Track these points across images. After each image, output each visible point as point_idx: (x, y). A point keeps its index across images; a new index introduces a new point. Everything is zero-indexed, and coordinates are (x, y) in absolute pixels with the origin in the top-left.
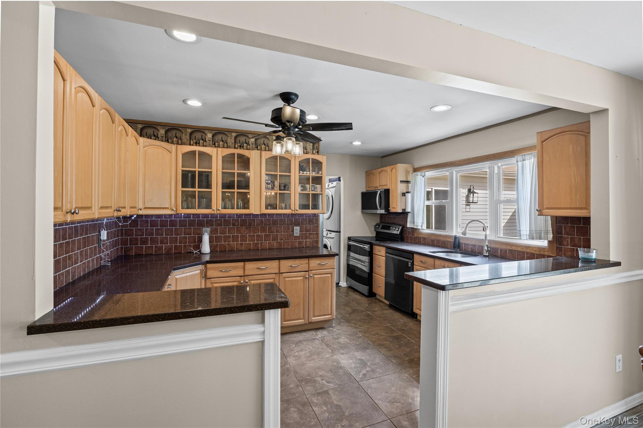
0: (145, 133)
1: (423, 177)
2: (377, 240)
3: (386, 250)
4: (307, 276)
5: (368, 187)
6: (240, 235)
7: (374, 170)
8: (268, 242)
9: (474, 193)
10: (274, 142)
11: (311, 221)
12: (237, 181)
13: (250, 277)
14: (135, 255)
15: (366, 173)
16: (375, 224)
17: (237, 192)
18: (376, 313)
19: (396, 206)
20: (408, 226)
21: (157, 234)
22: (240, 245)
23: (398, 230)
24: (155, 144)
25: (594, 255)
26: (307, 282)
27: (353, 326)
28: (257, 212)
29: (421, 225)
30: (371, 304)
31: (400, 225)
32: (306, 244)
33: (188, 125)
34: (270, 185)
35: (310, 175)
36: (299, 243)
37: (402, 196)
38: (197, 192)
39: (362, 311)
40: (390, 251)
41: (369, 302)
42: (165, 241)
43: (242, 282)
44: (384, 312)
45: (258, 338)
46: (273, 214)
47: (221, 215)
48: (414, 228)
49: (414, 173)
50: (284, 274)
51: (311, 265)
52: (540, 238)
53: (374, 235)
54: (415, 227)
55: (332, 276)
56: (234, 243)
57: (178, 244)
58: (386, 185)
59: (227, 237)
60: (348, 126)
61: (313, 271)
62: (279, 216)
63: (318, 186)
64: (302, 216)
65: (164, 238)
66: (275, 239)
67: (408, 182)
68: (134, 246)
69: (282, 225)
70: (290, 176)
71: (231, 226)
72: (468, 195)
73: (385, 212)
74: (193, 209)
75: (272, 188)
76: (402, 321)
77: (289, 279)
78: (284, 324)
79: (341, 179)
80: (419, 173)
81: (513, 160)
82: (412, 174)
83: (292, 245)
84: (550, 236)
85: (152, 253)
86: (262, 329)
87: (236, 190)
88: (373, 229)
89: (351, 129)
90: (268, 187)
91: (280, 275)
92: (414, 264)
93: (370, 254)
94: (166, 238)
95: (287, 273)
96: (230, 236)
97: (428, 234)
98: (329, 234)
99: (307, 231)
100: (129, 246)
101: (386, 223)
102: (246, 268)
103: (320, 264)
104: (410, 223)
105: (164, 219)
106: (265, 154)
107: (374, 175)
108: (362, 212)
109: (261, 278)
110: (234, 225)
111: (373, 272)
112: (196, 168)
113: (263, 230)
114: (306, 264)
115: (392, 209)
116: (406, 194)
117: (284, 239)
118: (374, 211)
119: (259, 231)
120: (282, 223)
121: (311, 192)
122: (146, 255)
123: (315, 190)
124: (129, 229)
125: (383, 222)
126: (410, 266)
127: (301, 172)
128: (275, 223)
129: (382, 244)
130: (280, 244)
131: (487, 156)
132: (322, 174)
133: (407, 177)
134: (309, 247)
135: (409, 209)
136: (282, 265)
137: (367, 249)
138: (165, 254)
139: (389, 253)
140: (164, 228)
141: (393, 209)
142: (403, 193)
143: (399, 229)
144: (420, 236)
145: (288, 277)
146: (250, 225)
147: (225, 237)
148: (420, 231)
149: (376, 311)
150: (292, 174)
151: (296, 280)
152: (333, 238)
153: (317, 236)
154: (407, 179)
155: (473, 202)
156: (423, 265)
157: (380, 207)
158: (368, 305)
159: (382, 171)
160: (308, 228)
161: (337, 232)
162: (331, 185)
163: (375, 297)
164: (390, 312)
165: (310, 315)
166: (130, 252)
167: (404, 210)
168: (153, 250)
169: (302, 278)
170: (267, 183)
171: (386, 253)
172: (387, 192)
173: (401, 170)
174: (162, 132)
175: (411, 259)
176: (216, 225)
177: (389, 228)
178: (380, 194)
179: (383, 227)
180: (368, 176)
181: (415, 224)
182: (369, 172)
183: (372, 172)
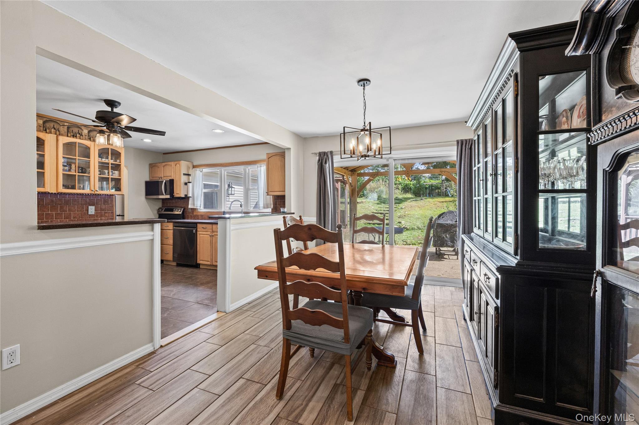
1: (201, 172)
3: (173, 225)
5: (152, 177)
7: (159, 163)
8: (60, 220)
9: (232, 187)
10: (98, 135)
11: (105, 202)
15: (149, 165)
16: (158, 208)
19: (180, 192)
20: (190, 206)
25: (286, 210)
28: (54, 191)
29: (200, 206)
31: (183, 207)
34: (67, 167)
35: (109, 162)
36: (95, 220)
37: (185, 185)
40: (176, 224)
45: (151, 238)
49: (193, 169)
52: (268, 208)
54: (195, 208)
58: (171, 176)
60: (162, 133)
62: (71, 197)
63: (117, 172)
64: (97, 197)
66: (68, 217)
67: (189, 175)
69: (75, 205)
70: (89, 161)
72: (228, 189)
73: (169, 197)
75: (69, 170)
80: (198, 169)
81: (255, 166)
84: (272, 206)
86: (153, 233)
88: (156, 212)
89: (164, 135)
90: (65, 169)
92: (198, 230)
97: (204, 212)
99: (101, 210)
101: (167, 207)
104: (191, 205)
106: (62, 139)
107: (158, 168)
108: (146, 198)
113: (54, 209)
115: (176, 194)
116: (188, 183)
117: (78, 218)
118: (158, 197)
119: (49, 210)
120: (76, 203)
121: (110, 177)
123: (114, 175)
125: (165, 206)
126: (194, 232)
127: (100, 159)
128: (67, 203)
131: (242, 162)
132: (120, 163)
133: (188, 171)
135: (190, 195)
139: (176, 227)
142: (185, 183)
143: (181, 210)
144: (199, 214)
148: (199, 210)
150: (92, 160)
153: (112, 214)
154: (188, 172)
155: (231, 194)
156: (204, 230)
157: (165, 193)
159: (166, 165)
160: (103, 207)
161: (121, 216)
167: (186, 195)
170: (64, 166)
171: (174, 226)
172: (172, 182)
173: (183, 166)
175: (195, 228)
177: (172, 210)
178: (165, 183)
179: (166, 210)
180: (152, 168)
181: (195, 205)
182: (154, 165)
183: (157, 164)
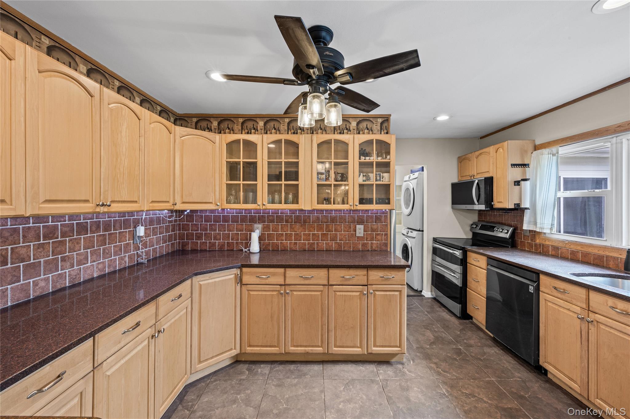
0: (199, 127)
1: (554, 155)
2: (473, 245)
3: (488, 261)
4: (365, 292)
5: (461, 177)
6: (293, 233)
7: (470, 153)
8: (326, 243)
11: (378, 219)
12: (284, 171)
13: (293, 288)
14: (191, 250)
15: (458, 159)
16: (471, 223)
17: (285, 185)
18: (472, 349)
19: (504, 200)
20: (525, 227)
21: (211, 229)
22: (294, 244)
23: (507, 233)
24: (195, 133)
26: (365, 300)
27: (434, 370)
28: (308, 208)
29: (549, 227)
30: (465, 331)
31: (511, 226)
32: (372, 247)
33: (239, 115)
34: (324, 175)
35: (373, 161)
36: (363, 245)
37: (515, 185)
38: (241, 185)
39: (450, 343)
40: (495, 263)
41: (461, 327)
42: (218, 237)
43: (282, 292)
44: (487, 350)
46: (331, 210)
47: (273, 211)
48: (535, 231)
49: (535, 152)
50: (335, 287)
51: (371, 278)
53: (470, 236)
54: (538, 230)
55: (400, 295)
56: (287, 242)
57: (230, 241)
58: (488, 172)
59: (280, 235)
60: (410, 60)
61: (374, 286)
62: (338, 213)
63: (386, 175)
64: (366, 213)
65: (217, 234)
66: (334, 239)
67: (524, 165)
68: (190, 241)
69: (342, 223)
70: (347, 163)
71: (284, 223)
73: (485, 208)
74: (238, 204)
75: (326, 179)
76: (519, 375)
77: (341, 293)
78: (335, 350)
79: (424, 168)
80: (545, 151)
82: (532, 153)
83: (353, 247)
85: (206, 249)
87: (283, 182)
88: (468, 228)
90: (322, 178)
91: (330, 287)
92: (540, 289)
93: (464, 263)
94: (219, 234)
95: (339, 285)
96: (283, 235)
97: (563, 241)
98: (410, 233)
99: (373, 230)
100: (186, 241)
101: (487, 222)
102: (287, 275)
103: (383, 277)
104: (529, 223)
105: (217, 214)
106: (317, 138)
107: (469, 161)
108: (452, 208)
109: (305, 289)
110: (287, 221)
111: (468, 287)
112: (240, 159)
113: (320, 228)
114: (364, 276)
115: (496, 204)
116: (522, 183)
117: (345, 240)
118: (469, 207)
119: (315, 229)
120: (342, 221)
121: (375, 183)
122: (201, 250)
123: (382, 179)
124: (185, 224)
125: (482, 221)
126: (532, 292)
127: (362, 158)
128: (333, 220)
129: (481, 251)
130: (340, 245)
132: (390, 159)
133: (522, 158)
134: (376, 251)
135: (526, 204)
136: (331, 275)
137: (458, 256)
138: (218, 251)
139: (491, 266)
140: (217, 223)
141: (499, 204)
142: (515, 182)
143: (508, 231)
144: (547, 243)
145: (340, 291)
146: (305, 222)
147: (278, 235)
148: (547, 235)
149: (471, 346)
150: (350, 160)
151: (350, 295)
152: (415, 238)
153: (385, 237)
154: (523, 160)
156: (559, 295)
157: (478, 201)
158: (459, 333)
159: (481, 154)
160: (375, 227)
161: (419, 231)
162: (412, 176)
163: (470, 320)
164: (495, 352)
165: (369, 343)
166: (187, 246)
167: (518, 205)
168: (207, 246)
169: (358, 294)
171: (488, 265)
172: (489, 181)
173: (513, 150)
174: (215, 124)
175: (536, 282)
176: (268, 222)
177: (492, 229)
178: (478, 184)
179: (483, 228)
180: (461, 163)
181: (538, 225)
182: (463, 158)
183: (467, 156)
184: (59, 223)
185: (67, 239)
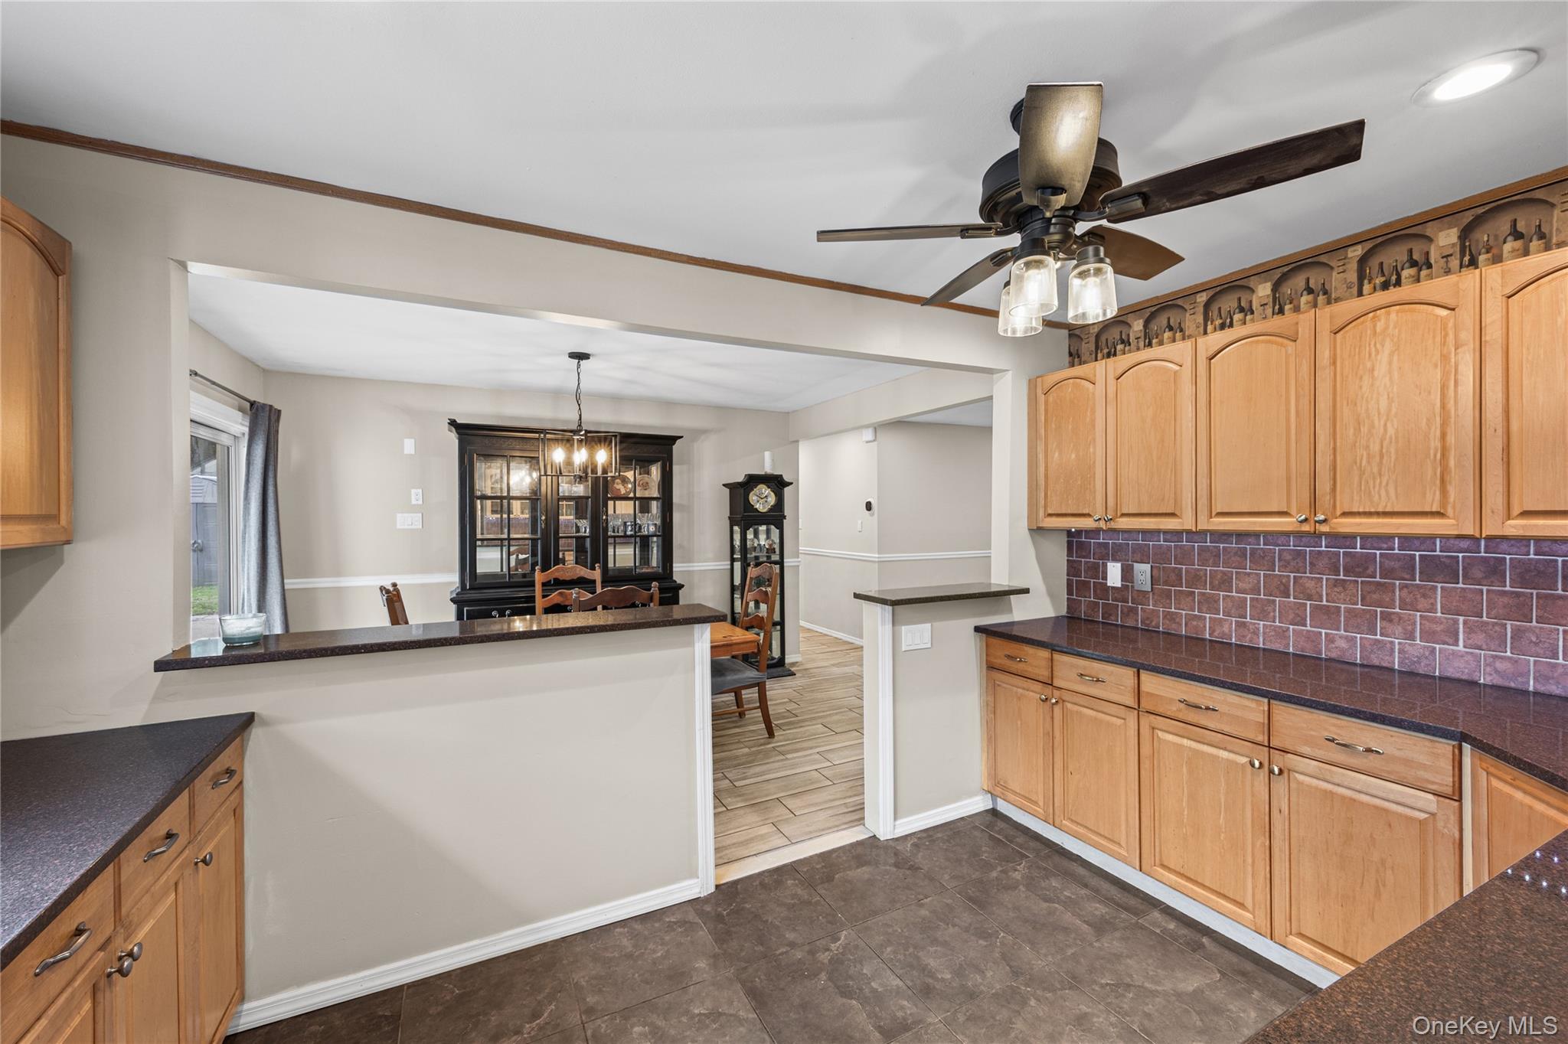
184: (1378, 552)
185: (1397, 582)
